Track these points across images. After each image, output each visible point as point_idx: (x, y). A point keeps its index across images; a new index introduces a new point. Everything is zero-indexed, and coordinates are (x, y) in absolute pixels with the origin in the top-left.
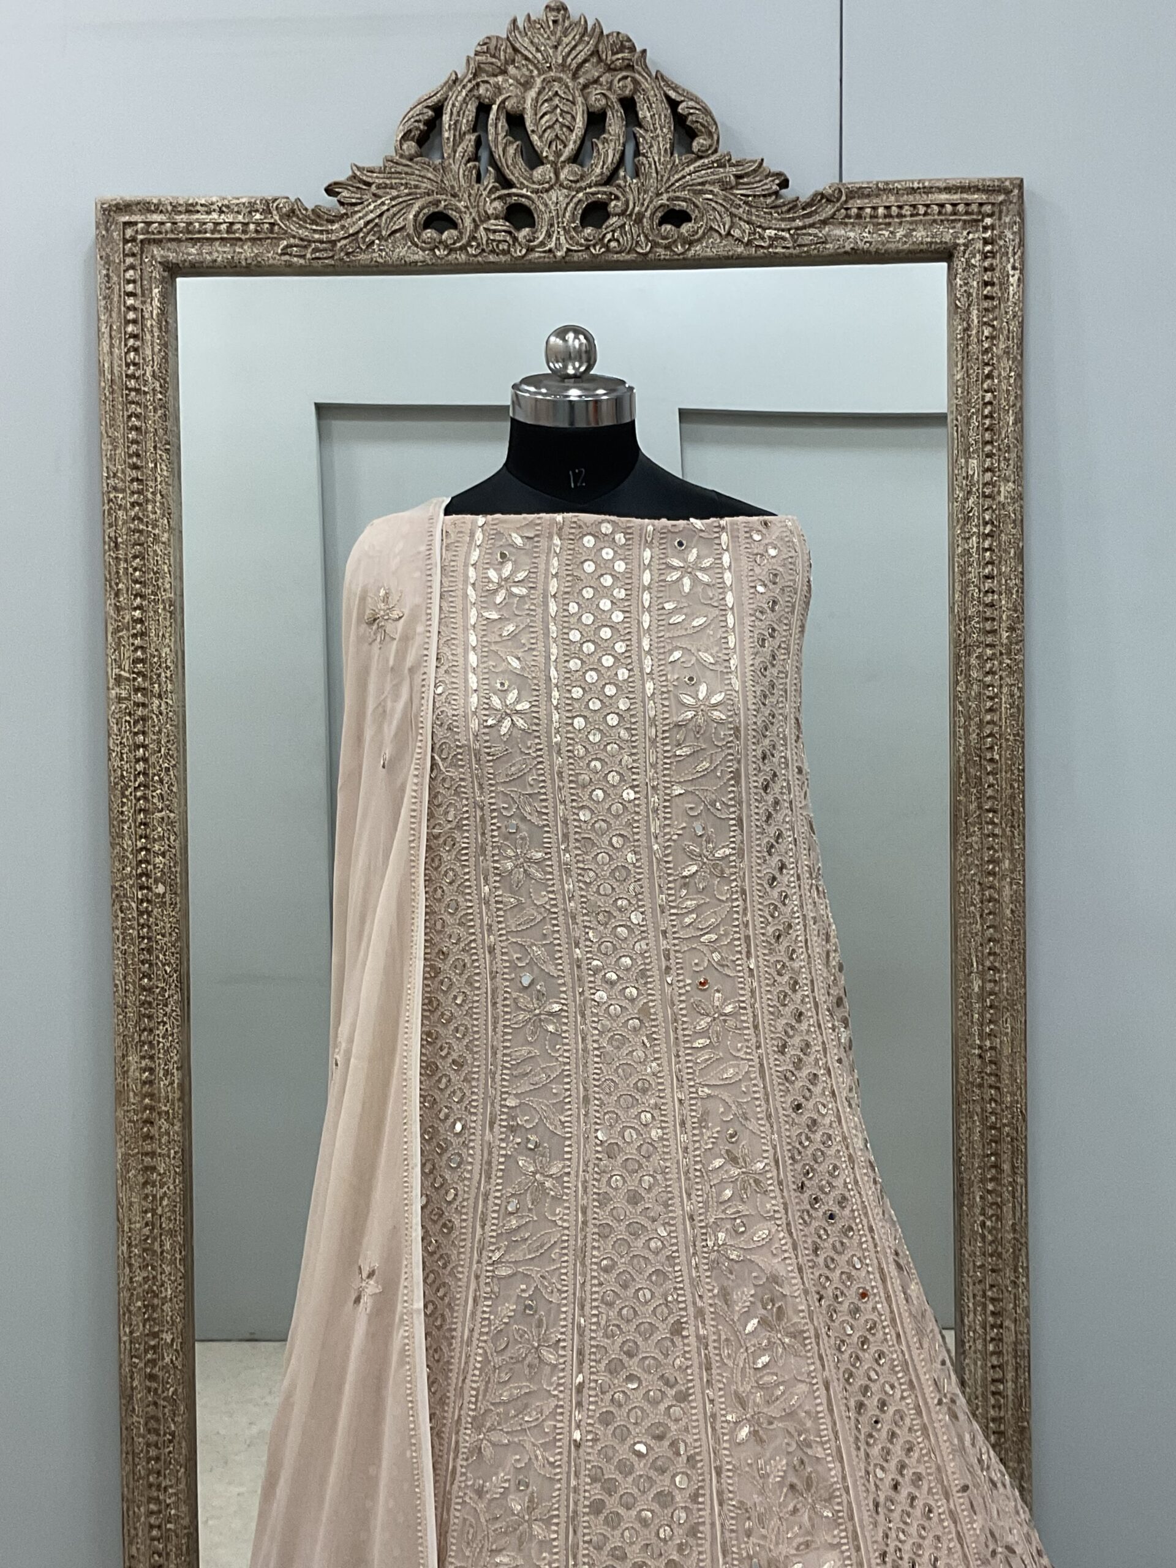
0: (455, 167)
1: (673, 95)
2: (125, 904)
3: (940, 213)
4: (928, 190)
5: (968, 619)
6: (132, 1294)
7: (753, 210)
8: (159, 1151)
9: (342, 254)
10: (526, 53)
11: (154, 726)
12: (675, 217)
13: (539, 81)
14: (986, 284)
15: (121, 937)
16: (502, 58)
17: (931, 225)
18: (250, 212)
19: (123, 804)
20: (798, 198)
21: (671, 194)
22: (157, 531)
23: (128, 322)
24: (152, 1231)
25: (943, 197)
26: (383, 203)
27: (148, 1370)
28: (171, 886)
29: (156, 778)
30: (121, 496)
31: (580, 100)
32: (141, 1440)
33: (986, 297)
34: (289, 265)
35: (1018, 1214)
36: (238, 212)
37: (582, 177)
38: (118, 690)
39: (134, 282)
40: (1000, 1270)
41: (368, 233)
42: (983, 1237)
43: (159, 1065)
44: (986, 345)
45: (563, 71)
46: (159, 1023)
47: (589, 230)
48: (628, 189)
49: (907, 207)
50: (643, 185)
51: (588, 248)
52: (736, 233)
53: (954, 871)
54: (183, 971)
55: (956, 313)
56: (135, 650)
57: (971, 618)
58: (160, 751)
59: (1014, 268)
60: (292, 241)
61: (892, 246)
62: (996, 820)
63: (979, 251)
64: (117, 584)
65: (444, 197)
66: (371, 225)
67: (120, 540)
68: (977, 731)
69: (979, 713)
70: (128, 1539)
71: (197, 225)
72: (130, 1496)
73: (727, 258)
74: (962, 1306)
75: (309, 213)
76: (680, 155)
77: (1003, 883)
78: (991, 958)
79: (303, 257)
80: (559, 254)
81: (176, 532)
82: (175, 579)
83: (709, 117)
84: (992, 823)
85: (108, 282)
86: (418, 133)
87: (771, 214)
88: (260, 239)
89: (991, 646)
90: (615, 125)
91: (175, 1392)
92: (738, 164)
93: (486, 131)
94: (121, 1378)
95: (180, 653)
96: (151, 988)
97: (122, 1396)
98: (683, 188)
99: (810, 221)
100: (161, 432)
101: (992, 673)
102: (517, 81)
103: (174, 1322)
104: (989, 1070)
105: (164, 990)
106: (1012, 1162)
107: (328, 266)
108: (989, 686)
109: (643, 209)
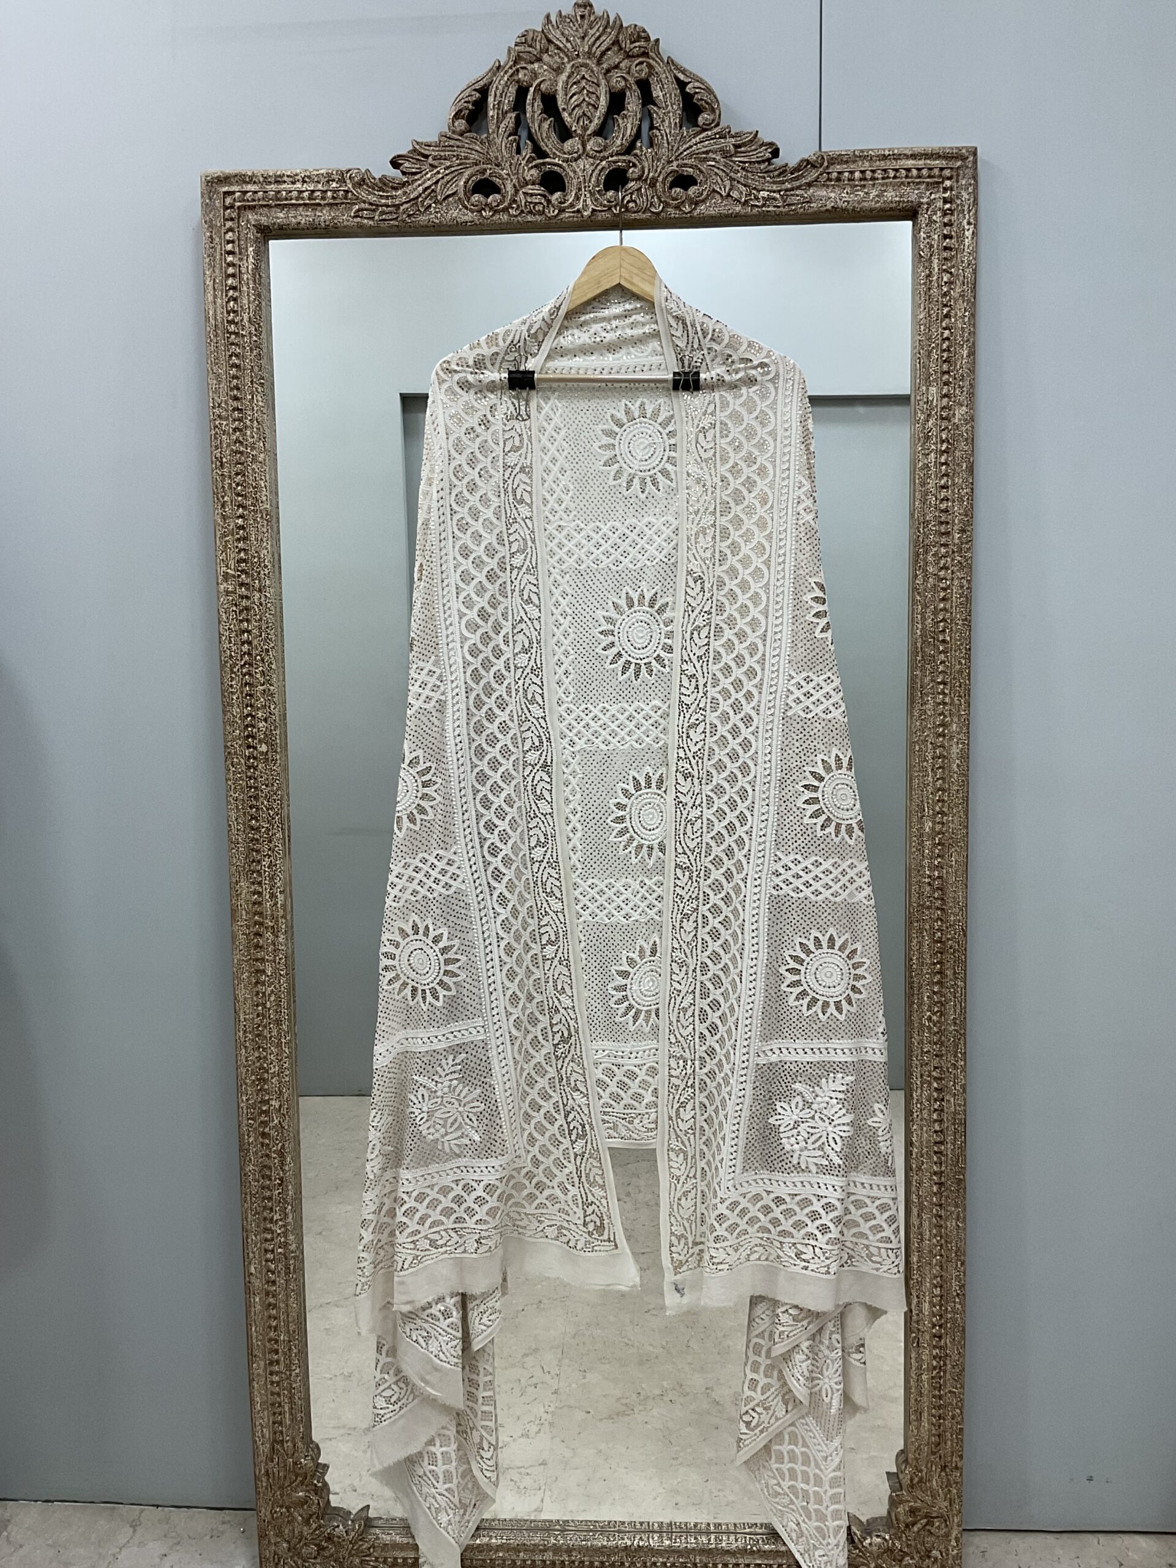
0: (498, 141)
1: (681, 77)
2: (235, 760)
3: (907, 177)
4: (897, 157)
5: (926, 523)
6: (248, 1070)
7: (749, 175)
8: (267, 957)
9: (405, 216)
10: (558, 43)
11: (256, 615)
12: (684, 181)
13: (568, 67)
14: (945, 237)
15: (232, 787)
16: (538, 47)
17: (899, 186)
18: (328, 182)
19: (232, 679)
20: (787, 165)
21: (680, 162)
22: (254, 453)
23: (229, 276)
24: (262, 1020)
25: (910, 163)
26: (438, 172)
27: (261, 1129)
28: (271, 745)
29: (258, 657)
30: (224, 423)
31: (603, 82)
32: (256, 1184)
33: (946, 248)
34: (361, 226)
35: (958, 1011)
36: (318, 182)
37: (605, 148)
38: (225, 585)
39: (233, 242)
40: (942, 1055)
41: (426, 198)
42: (929, 1028)
43: (266, 889)
44: (945, 289)
45: (589, 58)
46: (264, 856)
47: (611, 193)
48: (643, 158)
49: (879, 172)
50: (656, 154)
51: (610, 208)
52: (735, 194)
53: (911, 732)
54: (284, 814)
55: (920, 262)
56: (239, 552)
57: (929, 522)
58: (261, 636)
59: (969, 223)
60: (363, 205)
61: (866, 206)
62: (946, 691)
63: (940, 209)
64: (223, 497)
65: (489, 166)
66: (429, 191)
67: (224, 460)
68: (932, 617)
69: (934, 601)
71: (284, 193)
72: (249, 1227)
73: (727, 216)
74: (911, 1084)
75: (377, 181)
76: (688, 128)
77: (952, 743)
78: (940, 804)
79: (372, 219)
80: (585, 213)
81: (272, 454)
82: (271, 492)
83: (712, 97)
84: (943, 693)
85: (211, 242)
86: (467, 112)
87: (764, 178)
88: (336, 204)
89: (945, 545)
90: (633, 103)
91: (283, 1147)
92: (737, 135)
93: (525, 113)
94: (240, 1135)
95: (276, 556)
96: (258, 828)
97: (241, 1150)
98: (690, 156)
99: (797, 183)
100: (256, 369)
101: (945, 568)
102: (550, 67)
103: (281, 1092)
104: (936, 895)
105: (268, 829)
106: (954, 969)
107: (392, 226)
108: (942, 579)
109: (657, 175)
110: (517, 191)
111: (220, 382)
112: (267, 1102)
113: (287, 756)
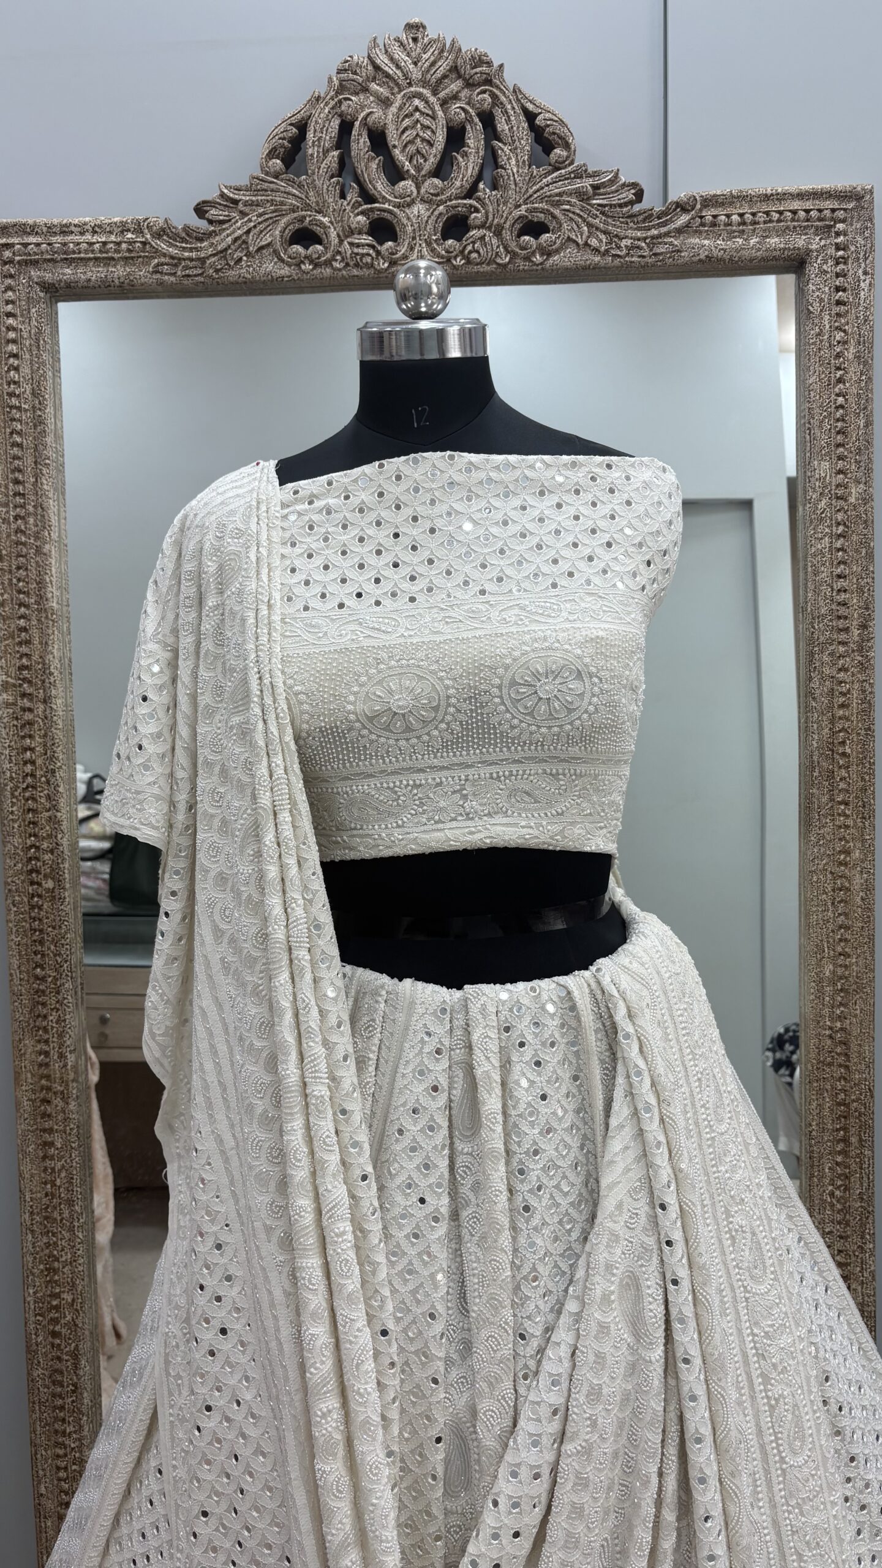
0: (319, 183)
1: (530, 107)
2: (17, 898)
3: (793, 220)
4: (781, 197)
5: (821, 618)
6: (35, 1258)
7: (610, 220)
8: (56, 1127)
9: (211, 271)
10: (386, 69)
11: (40, 730)
12: (535, 228)
13: (399, 98)
14: (838, 289)
15: (14, 930)
16: (364, 75)
17: (784, 231)
18: (122, 232)
19: (13, 804)
20: (653, 208)
21: (530, 206)
22: (38, 543)
23: (7, 340)
24: (51, 1200)
25: (796, 205)
27: (51, 1327)
28: (60, 881)
29: (43, 779)
30: (4, 510)
31: (440, 114)
32: (45, 1390)
33: (839, 303)
34: (161, 283)
35: (865, 1184)
36: (111, 232)
37: (443, 191)
39: (13, 302)
40: (847, 1237)
41: (236, 250)
42: (832, 1205)
43: (54, 1048)
44: (838, 350)
45: (423, 86)
46: (52, 1010)
47: (450, 242)
48: (487, 201)
49: (760, 215)
50: (502, 196)
51: (449, 260)
52: (594, 242)
55: (808, 318)
56: (21, 657)
57: (824, 617)
58: (46, 754)
59: (865, 273)
60: (163, 260)
61: (745, 253)
62: (848, 812)
63: (831, 257)
65: (309, 213)
66: (240, 242)
67: (4, 552)
68: (830, 726)
69: (832, 708)
70: (37, 1480)
71: (71, 245)
73: (585, 268)
75: (179, 231)
76: (538, 167)
77: (855, 872)
78: (842, 944)
79: (174, 275)
82: (58, 588)
83: (566, 130)
84: (844, 814)
86: (282, 150)
87: (627, 223)
88: (132, 258)
89: (843, 643)
90: (474, 140)
91: (77, 1348)
92: (595, 174)
94: (28, 1333)
96: (44, 977)
97: (28, 1350)
98: (541, 199)
99: (663, 230)
101: (846, 670)
102: (378, 98)
103: (74, 1283)
104: (839, 1050)
105: (55, 979)
106: (860, 1135)
107: (197, 284)
108: (841, 682)
109: (502, 221)
110: (341, 242)
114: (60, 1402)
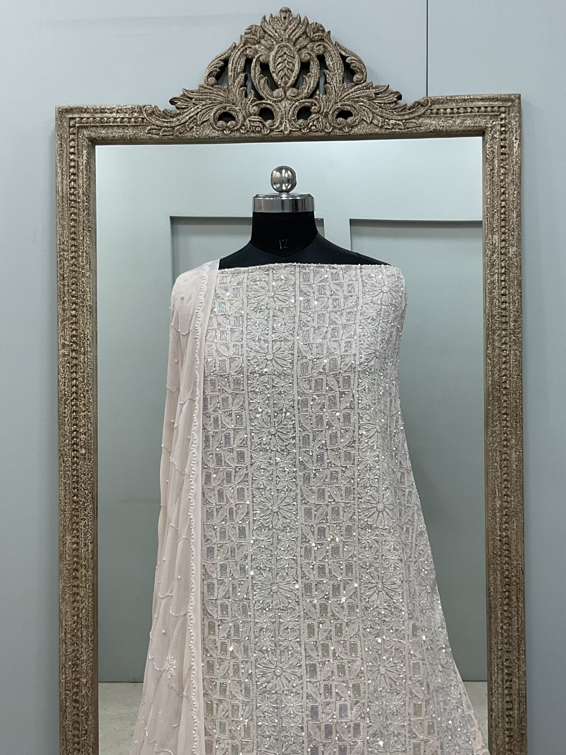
0: (234, 90)
1: (343, 53)
2: (65, 459)
3: (478, 112)
4: (473, 100)
5: (493, 316)
6: (66, 658)
7: (384, 110)
8: (81, 585)
9: (178, 133)
10: (270, 33)
11: (81, 369)
12: (345, 114)
13: (276, 47)
14: (502, 147)
15: (63, 475)
16: (258, 36)
17: (474, 117)
18: (132, 113)
19: (65, 408)
20: (406, 105)
21: (343, 103)
22: (84, 271)
23: (71, 167)
24: (76, 626)
25: (480, 103)
26: (198, 108)
27: (74, 697)
28: (88, 450)
29: (82, 395)
30: (66, 253)
31: (297, 56)
32: (70, 733)
33: (502, 154)
34: (151, 139)
35: (520, 623)
36: (126, 113)
37: (298, 94)
38: (63, 350)
39: (74, 147)
40: (510, 652)
41: (191, 123)
42: (502, 634)
43: (82, 541)
44: (502, 178)
45: (289, 42)
46: (82, 519)
47: (301, 121)
48: (321, 100)
49: (462, 109)
50: (328, 98)
51: (300, 130)
52: (375, 122)
53: (487, 445)
54: (95, 493)
55: (487, 162)
56: (72, 331)
57: (495, 316)
58: (84, 382)
59: (516, 139)
60: (153, 127)
61: (454, 128)
62: (508, 419)
63: (498, 131)
64: (64, 298)
65: (229, 105)
66: (192, 119)
67: (65, 276)
68: (498, 373)
69: (499, 364)
73: (371, 134)
74: (491, 670)
75: (162, 112)
76: (347, 83)
77: (512, 451)
78: (506, 490)
79: (158, 134)
80: (286, 133)
81: (94, 272)
82: (93, 295)
83: (362, 65)
84: (506, 420)
85: (61, 147)
86: (216, 73)
87: (393, 112)
88: (137, 126)
89: (505, 330)
90: (314, 68)
91: (88, 709)
92: (376, 87)
93: (250, 72)
94: (61, 701)
95: (95, 333)
96: (78, 502)
97: (61, 711)
98: (349, 99)
99: (413, 116)
100: (86, 222)
101: (505, 343)
102: (265, 47)
103: (87, 672)
104: (505, 548)
105: (84, 503)
106: (517, 595)
107: (171, 139)
108: (504, 350)
109: (328, 110)
111: (64, 230)
112: (78, 679)
113: (97, 456)
114: (76, 740)
